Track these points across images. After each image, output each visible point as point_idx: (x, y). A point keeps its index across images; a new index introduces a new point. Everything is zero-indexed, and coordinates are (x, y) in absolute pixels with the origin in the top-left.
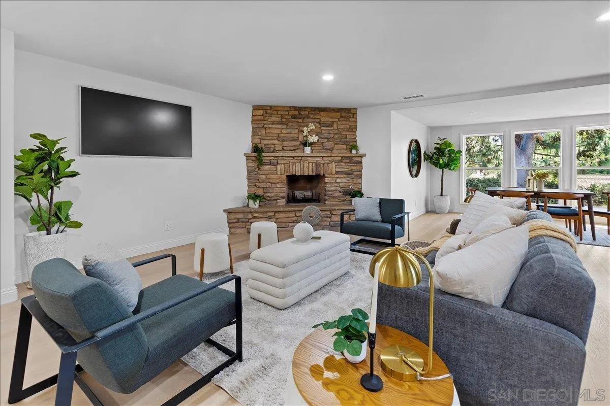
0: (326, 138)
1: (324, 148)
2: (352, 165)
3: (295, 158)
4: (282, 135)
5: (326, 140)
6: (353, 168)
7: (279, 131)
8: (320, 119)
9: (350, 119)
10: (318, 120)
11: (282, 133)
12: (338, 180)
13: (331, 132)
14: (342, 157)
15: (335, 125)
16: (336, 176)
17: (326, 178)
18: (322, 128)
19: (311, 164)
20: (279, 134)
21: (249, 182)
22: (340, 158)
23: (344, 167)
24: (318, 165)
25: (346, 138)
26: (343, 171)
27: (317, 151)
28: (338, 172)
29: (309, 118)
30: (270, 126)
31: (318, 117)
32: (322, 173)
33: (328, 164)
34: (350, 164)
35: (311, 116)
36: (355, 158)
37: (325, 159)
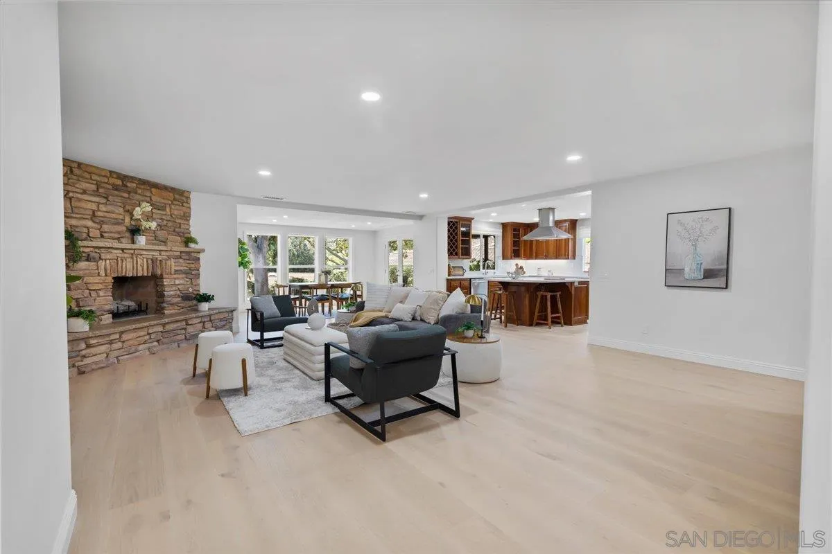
0: (159, 225)
1: (156, 237)
2: (190, 262)
3: (123, 251)
4: (99, 214)
5: (158, 228)
6: (191, 265)
7: (94, 207)
8: (150, 197)
9: (184, 204)
10: (148, 199)
11: (99, 210)
12: (177, 282)
13: (164, 217)
14: (181, 252)
15: (168, 209)
16: (175, 277)
17: (164, 280)
18: (154, 210)
19: (145, 260)
20: (94, 211)
22: (178, 253)
23: (182, 265)
24: (154, 261)
25: (180, 227)
26: (181, 270)
27: (150, 242)
28: (177, 271)
29: (136, 193)
31: (148, 194)
32: (159, 273)
33: (166, 260)
34: (188, 262)
35: (140, 191)
36: (193, 254)
37: (163, 253)
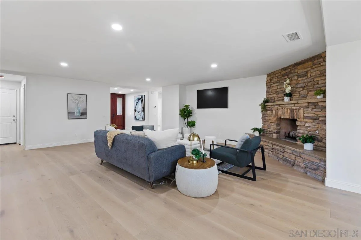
0: (301, 87)
1: (300, 95)
2: (317, 110)
3: (280, 106)
4: (277, 90)
5: (301, 89)
6: (319, 113)
7: (276, 88)
8: (297, 72)
9: (321, 64)
10: (296, 74)
11: (278, 89)
12: (307, 125)
13: (305, 81)
14: (309, 103)
15: (309, 74)
16: (305, 120)
17: (297, 122)
18: (299, 79)
19: (288, 110)
20: (276, 89)
21: (263, 121)
22: (306, 104)
23: (310, 113)
24: (292, 110)
25: (318, 84)
26: (310, 116)
27: (296, 99)
28: (306, 117)
29: (291, 73)
30: (273, 85)
31: (296, 71)
32: (295, 118)
33: (299, 109)
34: (315, 110)
35: (292, 71)
36: (319, 104)
37: (296, 105)
